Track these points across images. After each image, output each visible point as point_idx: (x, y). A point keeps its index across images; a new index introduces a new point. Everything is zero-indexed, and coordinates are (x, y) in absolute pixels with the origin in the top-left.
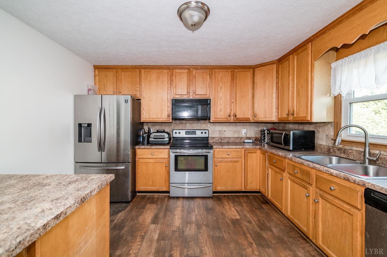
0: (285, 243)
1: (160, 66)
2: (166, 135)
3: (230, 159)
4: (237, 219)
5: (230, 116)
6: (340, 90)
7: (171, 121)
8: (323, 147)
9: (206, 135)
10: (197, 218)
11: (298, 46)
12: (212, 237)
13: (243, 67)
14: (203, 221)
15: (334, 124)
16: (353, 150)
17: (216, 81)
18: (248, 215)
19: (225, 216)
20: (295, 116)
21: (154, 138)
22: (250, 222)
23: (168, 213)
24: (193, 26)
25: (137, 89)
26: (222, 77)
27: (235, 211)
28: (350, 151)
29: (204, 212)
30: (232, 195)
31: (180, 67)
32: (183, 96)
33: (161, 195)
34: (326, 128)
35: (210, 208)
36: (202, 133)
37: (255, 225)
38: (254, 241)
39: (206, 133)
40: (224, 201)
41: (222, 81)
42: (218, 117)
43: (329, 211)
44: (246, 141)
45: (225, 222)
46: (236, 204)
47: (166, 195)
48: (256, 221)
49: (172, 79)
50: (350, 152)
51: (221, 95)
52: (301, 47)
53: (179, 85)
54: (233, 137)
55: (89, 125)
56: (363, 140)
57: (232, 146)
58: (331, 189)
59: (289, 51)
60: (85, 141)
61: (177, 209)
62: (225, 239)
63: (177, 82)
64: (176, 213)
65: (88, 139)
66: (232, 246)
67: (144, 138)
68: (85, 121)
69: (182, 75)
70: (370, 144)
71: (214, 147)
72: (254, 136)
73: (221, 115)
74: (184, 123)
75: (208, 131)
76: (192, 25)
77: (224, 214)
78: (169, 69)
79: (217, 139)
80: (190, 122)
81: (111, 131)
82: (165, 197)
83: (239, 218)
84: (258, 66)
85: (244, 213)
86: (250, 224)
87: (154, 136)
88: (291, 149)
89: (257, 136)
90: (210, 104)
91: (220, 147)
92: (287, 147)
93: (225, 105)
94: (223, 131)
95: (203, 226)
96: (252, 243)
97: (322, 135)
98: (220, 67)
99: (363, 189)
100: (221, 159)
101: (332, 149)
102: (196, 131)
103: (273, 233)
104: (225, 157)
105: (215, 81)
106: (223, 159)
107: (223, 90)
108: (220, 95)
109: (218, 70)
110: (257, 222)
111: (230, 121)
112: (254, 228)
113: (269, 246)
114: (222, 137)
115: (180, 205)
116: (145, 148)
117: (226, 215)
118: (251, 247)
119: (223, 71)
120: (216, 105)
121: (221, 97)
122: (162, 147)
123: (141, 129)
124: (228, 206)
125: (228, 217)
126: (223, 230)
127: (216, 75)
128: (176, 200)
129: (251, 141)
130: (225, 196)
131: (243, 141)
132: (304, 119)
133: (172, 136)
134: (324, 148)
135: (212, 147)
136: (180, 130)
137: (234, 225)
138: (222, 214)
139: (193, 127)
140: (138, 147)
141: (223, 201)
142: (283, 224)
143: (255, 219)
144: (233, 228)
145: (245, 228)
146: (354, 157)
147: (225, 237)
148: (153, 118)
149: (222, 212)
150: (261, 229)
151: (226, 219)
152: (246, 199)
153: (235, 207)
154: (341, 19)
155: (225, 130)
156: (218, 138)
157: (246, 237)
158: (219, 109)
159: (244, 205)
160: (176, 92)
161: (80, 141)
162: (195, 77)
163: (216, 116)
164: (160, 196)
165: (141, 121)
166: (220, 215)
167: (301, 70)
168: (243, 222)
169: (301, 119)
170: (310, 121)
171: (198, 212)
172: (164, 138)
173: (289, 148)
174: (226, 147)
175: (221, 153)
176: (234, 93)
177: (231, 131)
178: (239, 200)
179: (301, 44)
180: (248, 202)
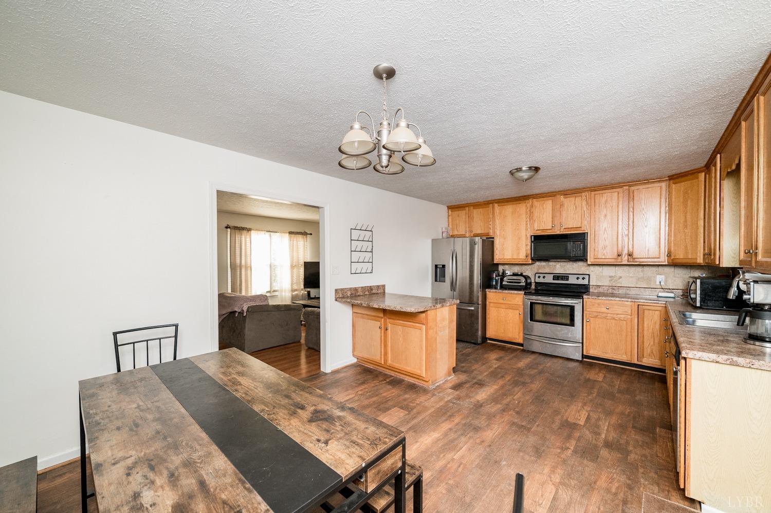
2: (523, 280)
3: (612, 315)
5: (620, 255)
7: (530, 262)
9: (586, 282)
17: (597, 207)
21: (508, 282)
25: (490, 226)
26: (606, 201)
32: (546, 231)
36: (578, 279)
39: (584, 279)
41: (606, 207)
42: (600, 257)
44: (661, 294)
49: (532, 211)
51: (605, 225)
54: (637, 287)
55: (444, 266)
60: (439, 281)
63: (538, 214)
65: (442, 278)
67: (497, 282)
68: (440, 263)
69: (544, 205)
71: (585, 297)
73: (605, 254)
74: (552, 265)
75: (587, 276)
79: (606, 288)
81: (463, 273)
87: (509, 279)
88: (698, 304)
90: (586, 240)
94: (618, 278)
100: (596, 314)
102: (568, 276)
104: (602, 311)
105: (595, 207)
106: (600, 314)
107: (609, 219)
108: (603, 226)
111: (624, 263)
114: (615, 286)
116: (496, 292)
119: (608, 193)
121: (605, 228)
122: (516, 292)
123: (494, 271)
127: (597, 199)
133: (533, 281)
136: (546, 273)
139: (565, 271)
140: (489, 290)
148: (507, 259)
155: (621, 275)
158: (601, 246)
161: (436, 280)
162: (564, 205)
163: (598, 255)
165: (495, 263)
172: (520, 283)
174: (604, 298)
175: (597, 305)
176: (629, 222)
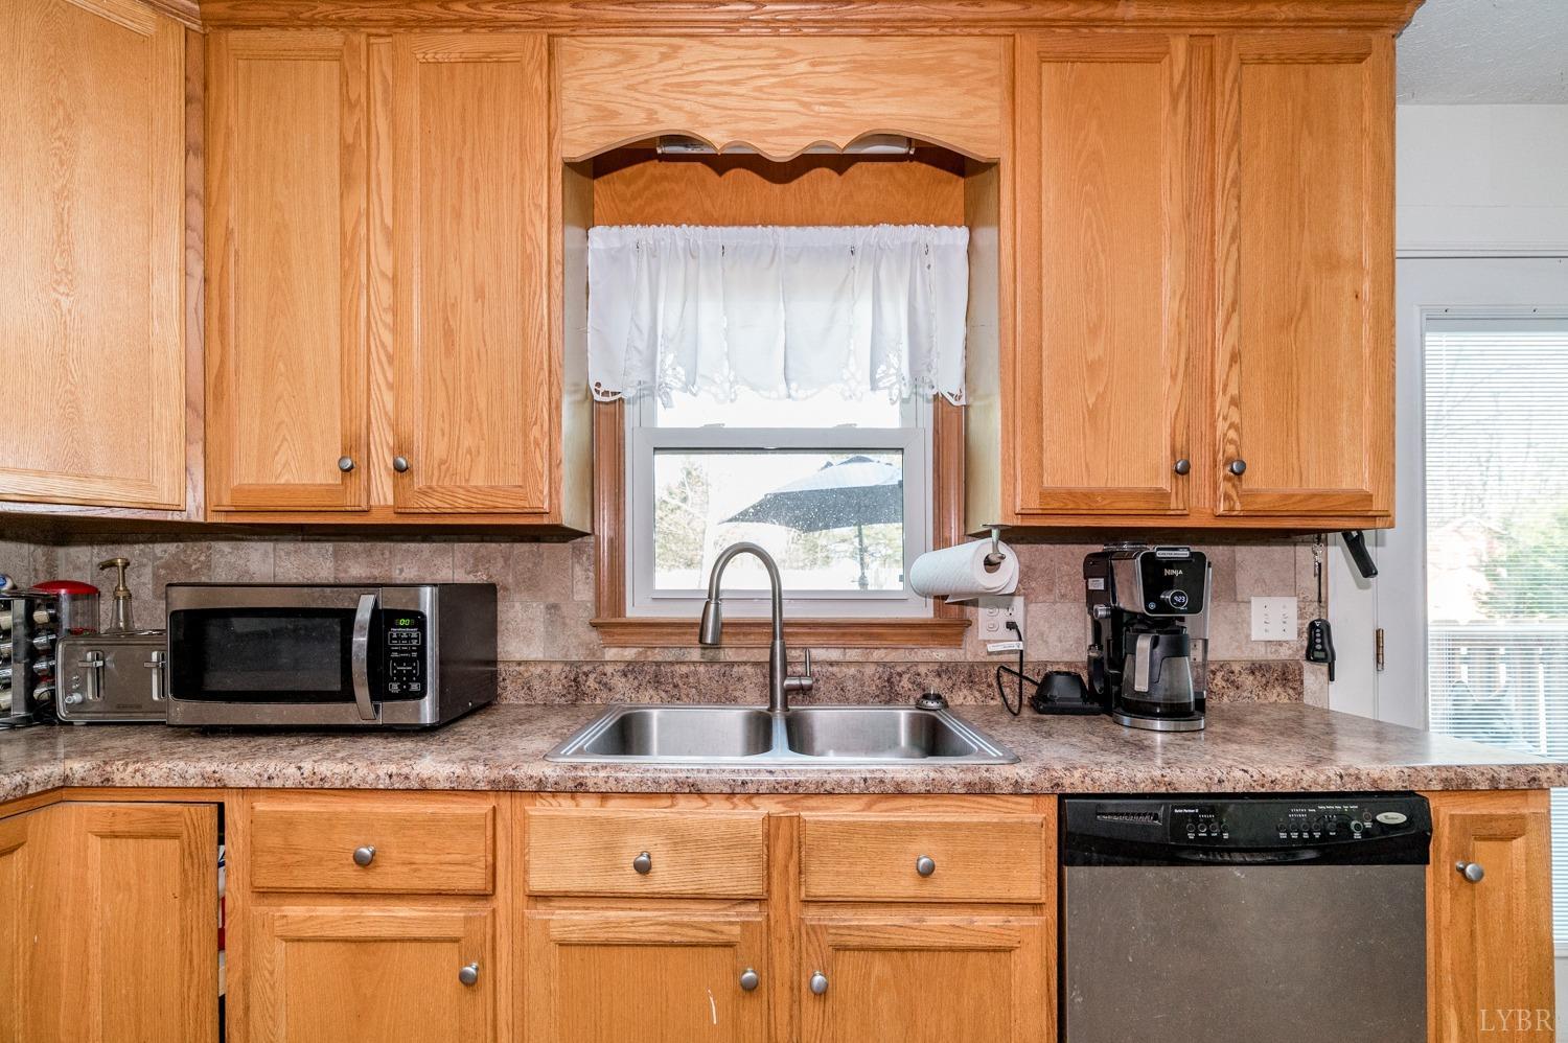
8: (539, 670)
15: (597, 546)
16: (693, 663)
20: (420, 482)
28: (684, 669)
34: (545, 566)
50: (681, 676)
70: (784, 626)
92: (391, 712)
97: (523, 609)
101: (592, 677)
132: (506, 503)
134: (545, 675)
169: (480, 503)
173: (418, 710)
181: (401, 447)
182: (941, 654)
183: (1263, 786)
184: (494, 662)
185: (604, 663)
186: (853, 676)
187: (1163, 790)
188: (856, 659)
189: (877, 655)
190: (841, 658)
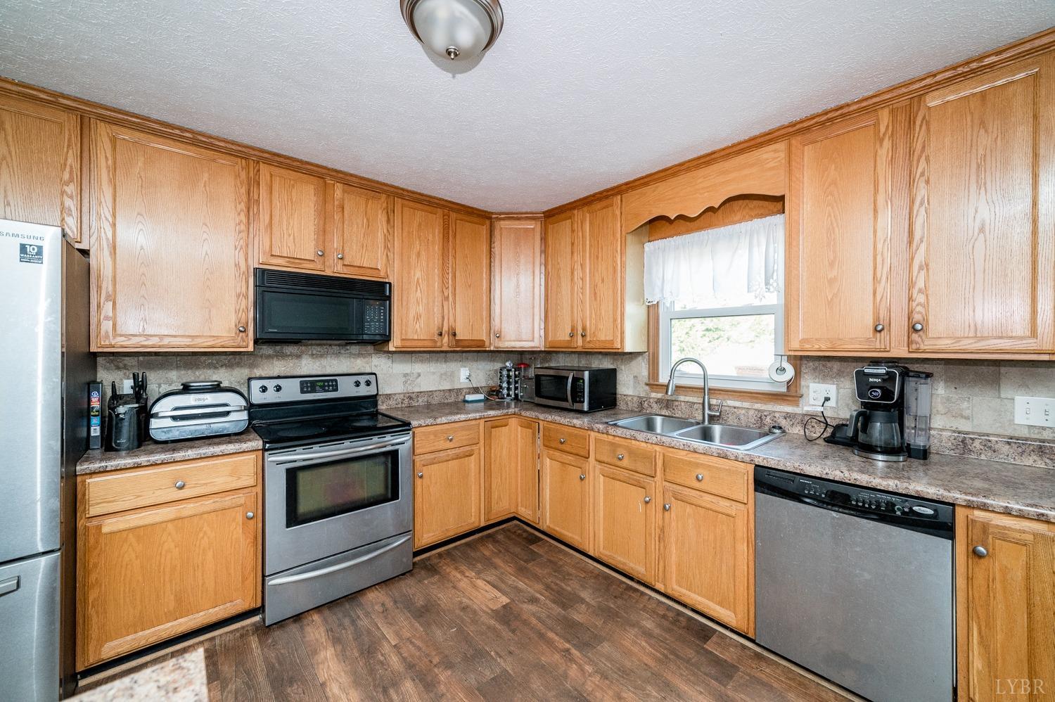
0: (617, 615)
1: (200, 134)
2: (234, 402)
3: (454, 451)
4: (504, 607)
5: (441, 334)
6: (663, 294)
7: (251, 348)
8: (630, 399)
9: (371, 391)
10: (405, 655)
11: (594, 195)
12: (478, 689)
13: (470, 210)
14: (428, 655)
15: (649, 356)
16: (681, 401)
17: (405, 234)
18: (521, 585)
19: (475, 612)
20: (588, 339)
21: (174, 418)
22: (533, 600)
23: (289, 690)
24: (452, 57)
25: (69, 203)
26: (420, 225)
27: (489, 587)
29: (412, 626)
30: (456, 547)
31: (288, 161)
32: (300, 264)
33: (221, 635)
34: (634, 363)
35: (423, 607)
36: (357, 384)
37: (548, 602)
38: (568, 642)
39: (368, 383)
40: (448, 570)
41: (419, 237)
42: (411, 338)
43: (690, 521)
44: (469, 398)
45: (484, 627)
46: (479, 566)
47: (243, 628)
48: (544, 591)
49: (256, 197)
51: (418, 274)
52: (600, 199)
53: (285, 223)
54: (440, 391)
56: (700, 383)
57: (459, 416)
58: (697, 478)
59: (573, 200)
61: (320, 661)
62: (512, 673)
63: (276, 213)
64: (323, 675)
66: (536, 684)
69: (294, 191)
70: (709, 389)
71: (414, 423)
72: (484, 384)
73: (419, 330)
74: (291, 355)
75: (374, 376)
76: (449, 53)
77: (467, 607)
78: (242, 158)
79: (400, 397)
80: (314, 352)
82: (242, 636)
83: (508, 601)
84: (503, 216)
85: (510, 582)
86: (537, 605)
87: (176, 409)
88: (586, 407)
89: (491, 383)
90: (389, 298)
91: (429, 421)
92: (577, 406)
93: (428, 303)
94: (416, 375)
95: (436, 670)
96: (568, 650)
97: (627, 377)
98: (414, 196)
99: (751, 468)
100: (432, 456)
101: (646, 402)
102: (336, 381)
103: (588, 604)
104: (440, 448)
105: (402, 233)
106: (437, 455)
107: (424, 264)
108: (414, 276)
109: (411, 204)
110: (547, 594)
111: (442, 349)
112: (550, 611)
113: (598, 639)
114: (413, 393)
115: (324, 640)
116: (138, 467)
117: (475, 607)
118: (572, 660)
119: (422, 210)
120: (404, 303)
121: (418, 282)
122: (231, 448)
123: (91, 384)
124: (465, 579)
125: (484, 612)
126: (492, 653)
127: (404, 217)
128: (293, 628)
129: (481, 397)
130: (440, 555)
131: (462, 398)
132: (608, 346)
134: (632, 400)
135: (409, 424)
136: (279, 377)
137: (509, 625)
138: (464, 608)
139: (325, 367)
141: (445, 570)
142: (590, 575)
143: (540, 587)
144: (510, 633)
145: (534, 621)
146: (682, 413)
147: (508, 669)
149: (461, 603)
150: (564, 606)
151: (482, 619)
152: (492, 545)
153: (482, 575)
154: (678, 168)
155: (420, 371)
156: (402, 396)
157: (550, 643)
158: (412, 314)
159: (498, 561)
160: (271, 247)
162: (343, 208)
163: (406, 334)
164: (217, 642)
165: (94, 349)
166: (462, 614)
167: (600, 246)
168: (521, 605)
169: (602, 345)
170: (620, 351)
171: (397, 634)
172: (228, 413)
173: (583, 406)
174: (444, 420)
175: (432, 437)
176: (450, 274)
177: (434, 373)
178: (478, 554)
179: (601, 193)
180: (500, 552)
181: (584, 329)
182: (789, 409)
183: (850, 480)
184: (615, 394)
185: (650, 398)
186: (744, 414)
187: (799, 472)
188: (747, 407)
189: (758, 406)
190: (741, 406)
